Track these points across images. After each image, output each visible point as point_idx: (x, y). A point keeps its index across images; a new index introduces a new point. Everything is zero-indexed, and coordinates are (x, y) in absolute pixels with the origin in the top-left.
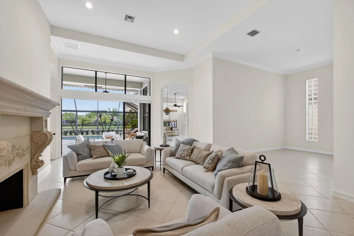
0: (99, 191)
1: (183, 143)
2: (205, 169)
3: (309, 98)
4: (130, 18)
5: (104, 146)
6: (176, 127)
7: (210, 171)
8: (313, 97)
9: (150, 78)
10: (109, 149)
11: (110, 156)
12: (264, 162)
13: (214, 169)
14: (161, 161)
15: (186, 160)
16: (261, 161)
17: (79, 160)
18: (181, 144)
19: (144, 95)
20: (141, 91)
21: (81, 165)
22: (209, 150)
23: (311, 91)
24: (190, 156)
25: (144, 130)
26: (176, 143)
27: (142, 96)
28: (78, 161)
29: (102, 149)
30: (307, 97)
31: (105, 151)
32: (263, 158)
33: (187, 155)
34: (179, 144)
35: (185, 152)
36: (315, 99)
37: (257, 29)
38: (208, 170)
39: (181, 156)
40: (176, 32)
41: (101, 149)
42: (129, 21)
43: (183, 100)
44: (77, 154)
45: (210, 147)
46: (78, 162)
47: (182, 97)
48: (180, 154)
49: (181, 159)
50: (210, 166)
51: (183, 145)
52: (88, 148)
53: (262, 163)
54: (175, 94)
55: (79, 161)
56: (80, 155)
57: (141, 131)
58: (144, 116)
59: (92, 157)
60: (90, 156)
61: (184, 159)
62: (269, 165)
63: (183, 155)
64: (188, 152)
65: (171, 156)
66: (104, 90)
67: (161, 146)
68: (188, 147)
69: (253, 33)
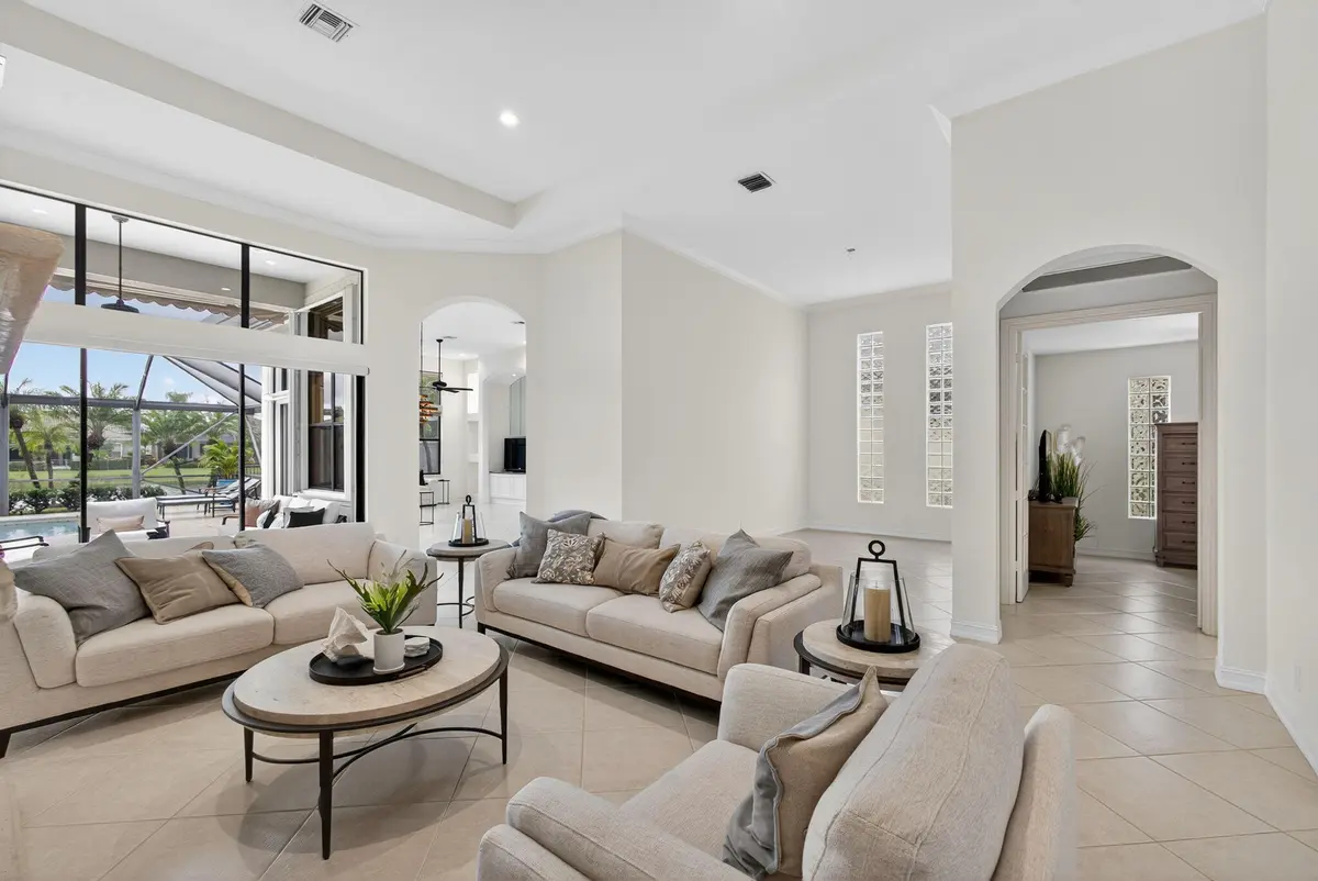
0: (335, 733)
1: (558, 529)
2: (667, 604)
3: (863, 386)
4: (332, 19)
5: (204, 561)
6: (435, 469)
7: (685, 608)
8: (873, 381)
9: (362, 272)
10: (232, 570)
11: (240, 602)
12: (880, 557)
13: (697, 601)
14: (460, 604)
15: (580, 584)
16: (873, 557)
17: (81, 635)
18: (551, 533)
19: (311, 334)
20: (299, 317)
21: (102, 659)
22: (657, 545)
23: (868, 364)
24: (592, 570)
25: (312, 485)
26: (530, 530)
27: (305, 339)
28: (77, 642)
29: (203, 576)
30: (859, 382)
31: (214, 579)
32: (877, 548)
33: (583, 569)
34: (541, 531)
35: (574, 557)
36: (878, 387)
37: (769, 175)
38: (677, 607)
39: (561, 574)
40: (509, 119)
41: (198, 575)
42: (318, 30)
43: (465, 367)
44: (69, 610)
45: (659, 536)
46: (78, 644)
47: (463, 356)
48: (554, 566)
49: (561, 583)
50: (684, 592)
51: (560, 533)
52: (123, 576)
53: (877, 560)
54: (440, 341)
55: (86, 639)
56: (86, 612)
57: (298, 489)
58: (313, 424)
59: (148, 614)
60: (140, 612)
61: (573, 582)
62: (894, 563)
63: (569, 569)
64: (584, 555)
65: (512, 578)
66: (114, 300)
67: (455, 544)
68: (576, 541)
69: (756, 183)
